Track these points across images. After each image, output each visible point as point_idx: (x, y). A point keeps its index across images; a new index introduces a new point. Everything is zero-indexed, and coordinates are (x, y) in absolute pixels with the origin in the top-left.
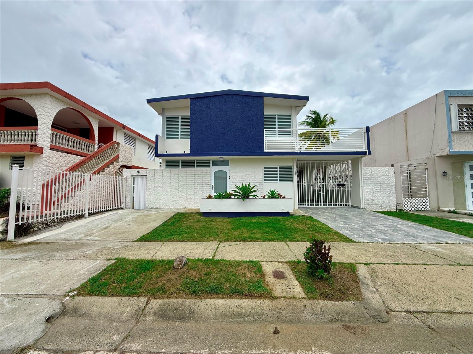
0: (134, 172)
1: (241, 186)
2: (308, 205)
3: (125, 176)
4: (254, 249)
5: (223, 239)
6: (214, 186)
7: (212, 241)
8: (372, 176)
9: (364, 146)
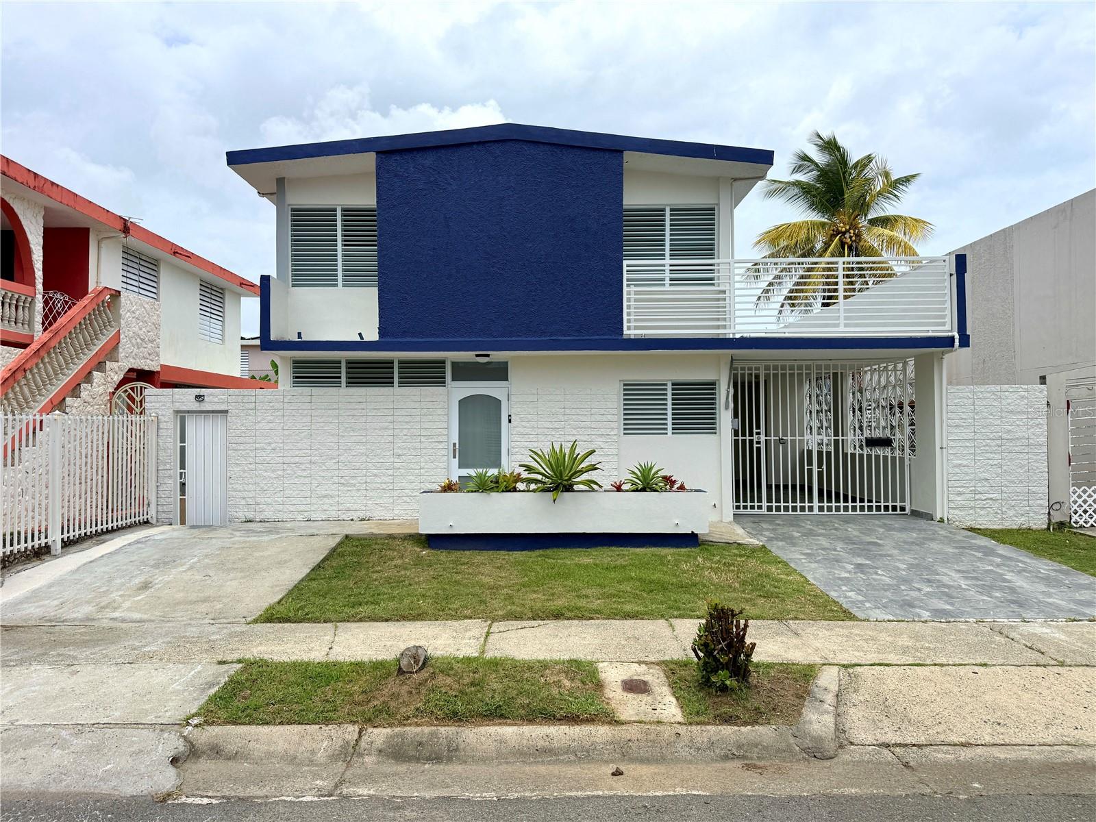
0: (185, 398)
1: (547, 450)
2: (770, 509)
3: (153, 414)
4: (583, 636)
5: (500, 613)
6: (457, 447)
7: (471, 618)
8: (977, 413)
9: (948, 320)
